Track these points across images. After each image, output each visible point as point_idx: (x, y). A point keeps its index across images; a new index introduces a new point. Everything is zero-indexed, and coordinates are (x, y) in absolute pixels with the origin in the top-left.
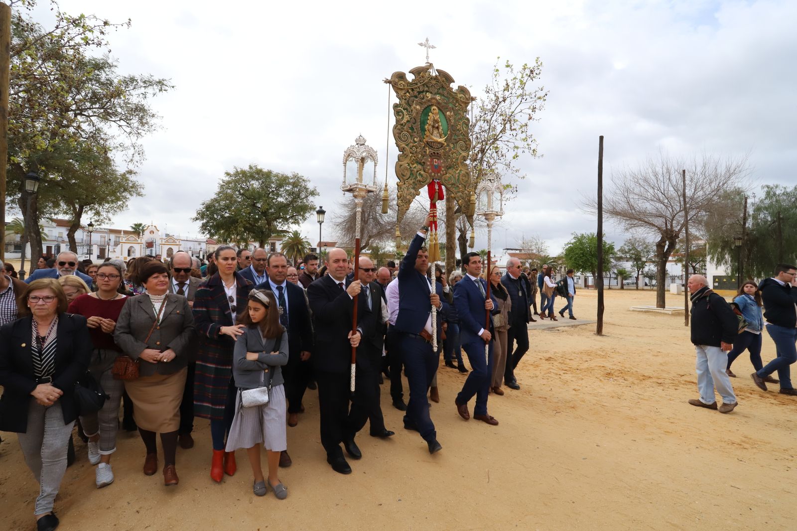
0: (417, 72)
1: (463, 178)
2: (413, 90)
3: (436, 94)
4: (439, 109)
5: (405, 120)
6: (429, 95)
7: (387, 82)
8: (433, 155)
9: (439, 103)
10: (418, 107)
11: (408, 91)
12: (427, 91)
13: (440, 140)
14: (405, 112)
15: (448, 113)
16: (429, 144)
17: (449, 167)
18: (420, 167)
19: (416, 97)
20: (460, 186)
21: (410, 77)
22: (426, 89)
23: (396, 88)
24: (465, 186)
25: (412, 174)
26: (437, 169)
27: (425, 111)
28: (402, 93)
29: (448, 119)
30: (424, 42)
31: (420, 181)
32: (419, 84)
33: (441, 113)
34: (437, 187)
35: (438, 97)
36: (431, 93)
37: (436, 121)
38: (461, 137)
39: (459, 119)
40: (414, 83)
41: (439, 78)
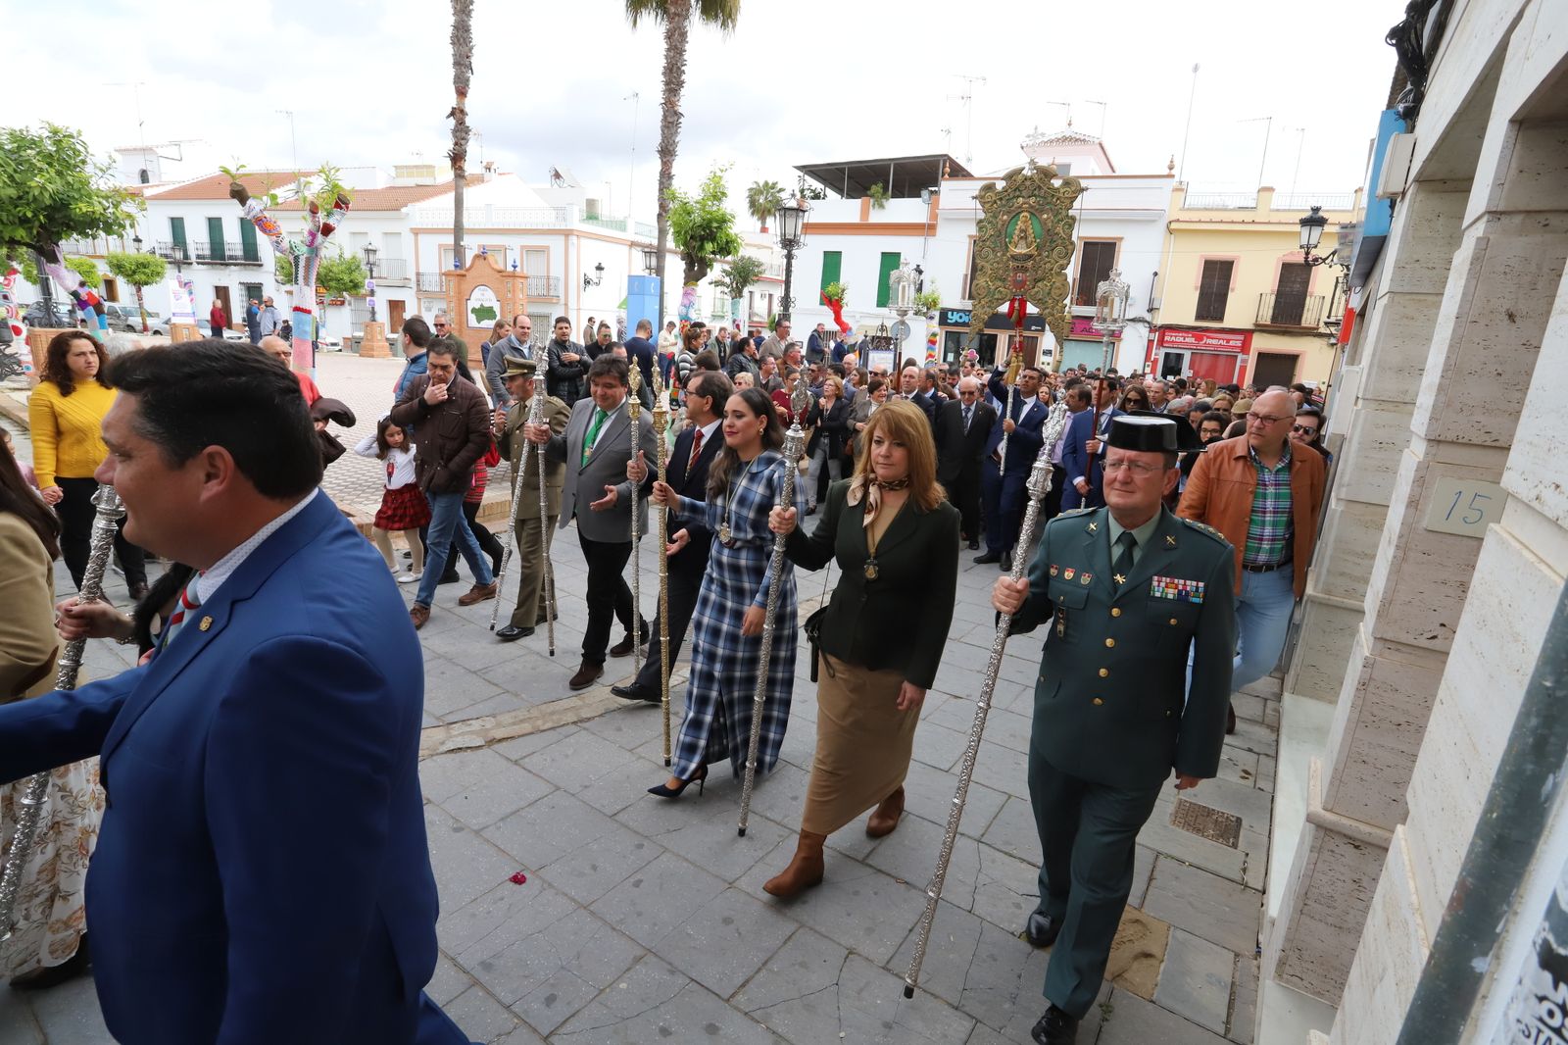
0: (1010, 177)
1: (1057, 291)
2: (1001, 199)
3: (1030, 197)
4: (1032, 213)
5: (987, 236)
6: (1021, 200)
7: (974, 198)
8: (1017, 269)
9: (1032, 207)
10: (1005, 217)
11: (995, 202)
12: (1018, 197)
13: (1024, 251)
14: (989, 226)
15: (1045, 216)
16: (1014, 258)
17: (1037, 281)
18: (999, 283)
19: (1004, 206)
20: (1050, 301)
21: (1000, 185)
22: (1018, 193)
23: (983, 204)
24: (1058, 301)
25: (989, 292)
26: (1023, 283)
27: (1013, 220)
28: (987, 206)
29: (1043, 223)
30: (1032, 132)
31: (997, 299)
32: (1010, 191)
33: (1034, 218)
34: (1016, 305)
35: (1032, 200)
36: (1023, 197)
37: (1022, 231)
38: (1060, 241)
39: (1059, 220)
40: (1005, 190)
41: (1036, 177)
